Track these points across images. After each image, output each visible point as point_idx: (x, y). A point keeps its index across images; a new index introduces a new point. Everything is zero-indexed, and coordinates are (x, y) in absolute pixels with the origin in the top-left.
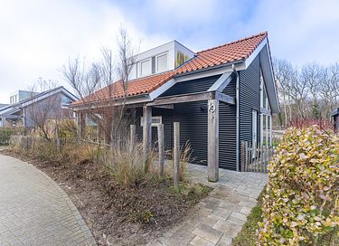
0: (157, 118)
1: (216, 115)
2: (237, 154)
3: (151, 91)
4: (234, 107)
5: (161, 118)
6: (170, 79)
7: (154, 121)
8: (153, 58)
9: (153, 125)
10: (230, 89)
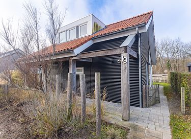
0: (80, 68)
1: (128, 66)
2: (140, 95)
3: (75, 48)
4: (137, 60)
5: (83, 68)
6: (89, 40)
7: (78, 71)
8: (77, 27)
9: (77, 73)
10: (135, 46)
